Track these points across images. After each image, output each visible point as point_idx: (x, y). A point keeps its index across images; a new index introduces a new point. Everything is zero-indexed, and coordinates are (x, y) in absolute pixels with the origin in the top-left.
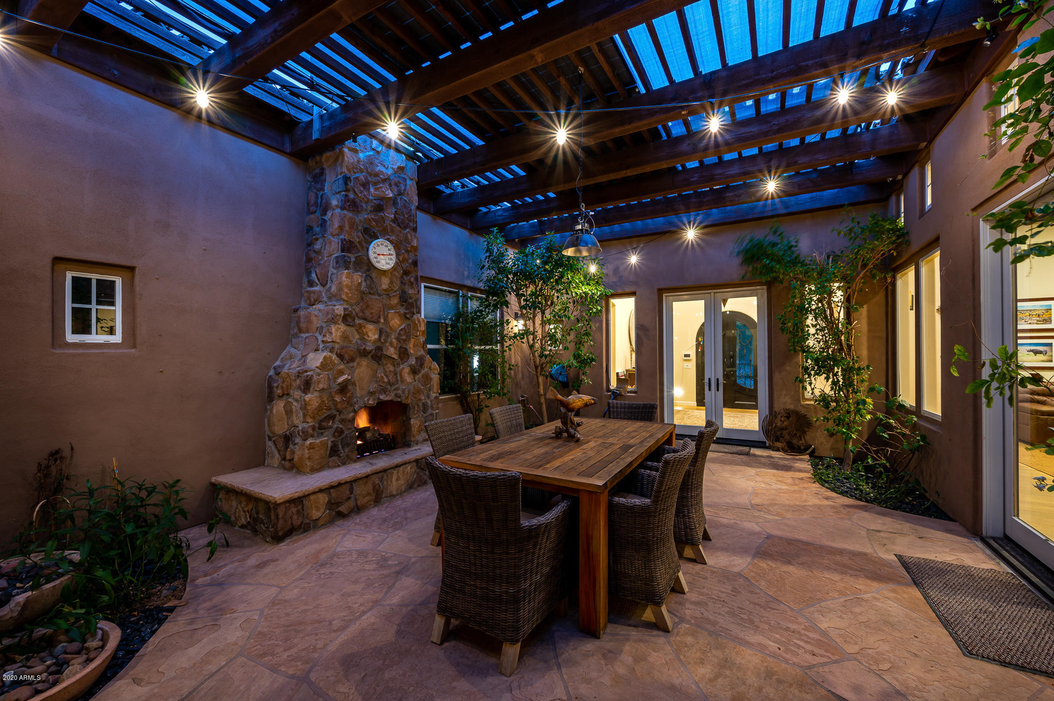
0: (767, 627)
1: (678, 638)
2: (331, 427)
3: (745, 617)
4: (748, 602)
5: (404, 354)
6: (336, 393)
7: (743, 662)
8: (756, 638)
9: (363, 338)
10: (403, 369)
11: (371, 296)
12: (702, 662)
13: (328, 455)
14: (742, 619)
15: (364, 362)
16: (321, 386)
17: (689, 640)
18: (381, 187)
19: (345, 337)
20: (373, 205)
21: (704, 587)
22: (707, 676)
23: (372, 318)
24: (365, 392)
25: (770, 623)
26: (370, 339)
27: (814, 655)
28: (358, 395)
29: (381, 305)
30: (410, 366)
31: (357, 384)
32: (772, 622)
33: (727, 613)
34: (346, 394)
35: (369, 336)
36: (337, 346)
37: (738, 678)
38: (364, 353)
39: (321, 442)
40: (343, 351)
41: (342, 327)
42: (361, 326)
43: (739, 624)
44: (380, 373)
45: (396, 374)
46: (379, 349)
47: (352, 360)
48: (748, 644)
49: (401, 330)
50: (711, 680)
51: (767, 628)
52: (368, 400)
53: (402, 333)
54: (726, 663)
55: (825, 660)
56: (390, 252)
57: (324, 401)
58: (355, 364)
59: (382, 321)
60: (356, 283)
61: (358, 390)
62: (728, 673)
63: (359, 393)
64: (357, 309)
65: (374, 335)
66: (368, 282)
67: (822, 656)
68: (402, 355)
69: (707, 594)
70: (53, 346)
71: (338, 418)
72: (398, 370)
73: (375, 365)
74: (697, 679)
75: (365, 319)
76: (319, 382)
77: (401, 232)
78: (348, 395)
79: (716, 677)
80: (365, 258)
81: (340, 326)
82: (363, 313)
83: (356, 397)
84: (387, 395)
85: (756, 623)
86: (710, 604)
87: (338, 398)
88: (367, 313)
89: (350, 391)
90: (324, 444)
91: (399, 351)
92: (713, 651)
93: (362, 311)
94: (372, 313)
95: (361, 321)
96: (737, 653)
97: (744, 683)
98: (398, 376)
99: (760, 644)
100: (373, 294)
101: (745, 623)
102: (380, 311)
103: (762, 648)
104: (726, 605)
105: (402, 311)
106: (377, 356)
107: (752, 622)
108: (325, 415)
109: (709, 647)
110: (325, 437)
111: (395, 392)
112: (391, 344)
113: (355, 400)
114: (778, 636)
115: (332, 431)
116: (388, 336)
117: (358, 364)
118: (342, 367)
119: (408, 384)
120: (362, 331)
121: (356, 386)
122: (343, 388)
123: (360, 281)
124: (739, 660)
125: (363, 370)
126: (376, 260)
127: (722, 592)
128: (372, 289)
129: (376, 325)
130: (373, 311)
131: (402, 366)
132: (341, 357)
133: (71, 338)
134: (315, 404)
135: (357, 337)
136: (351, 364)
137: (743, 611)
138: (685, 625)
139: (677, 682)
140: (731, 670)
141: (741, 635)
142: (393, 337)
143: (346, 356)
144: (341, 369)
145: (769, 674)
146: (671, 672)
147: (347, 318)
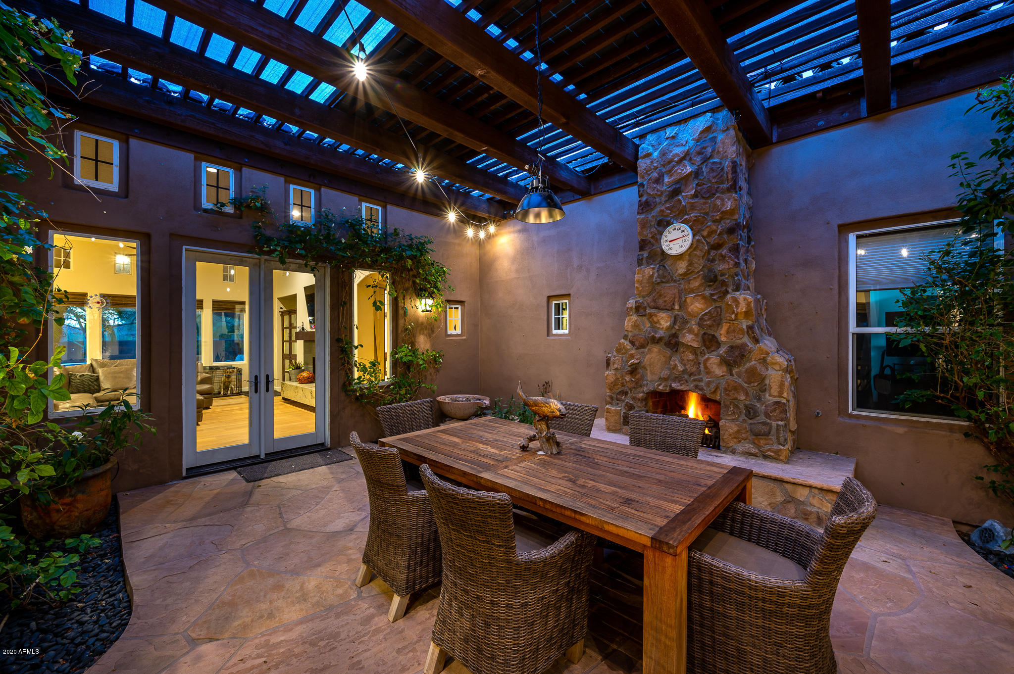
0: (297, 651)
1: (347, 586)
2: (624, 401)
3: (322, 644)
4: (333, 663)
5: (710, 342)
6: (627, 374)
7: (294, 608)
8: (297, 633)
9: (654, 326)
10: (709, 359)
11: (663, 285)
12: (318, 587)
13: (622, 422)
14: (322, 640)
15: (655, 349)
16: (616, 366)
17: (340, 591)
18: (676, 170)
19: (636, 326)
20: (668, 193)
21: (386, 639)
22: (307, 584)
23: (665, 306)
24: (656, 377)
25: (296, 658)
26: (661, 327)
27: (242, 660)
28: (649, 379)
29: (676, 291)
30: (721, 356)
31: (648, 369)
32: (295, 660)
33: (338, 634)
34: (636, 375)
35: (661, 324)
36: (630, 334)
37: (289, 597)
38: (655, 341)
39: (615, 410)
40: (635, 338)
41: (634, 317)
42: (651, 315)
43: (320, 632)
44: (675, 360)
45: (699, 363)
46: (675, 336)
47: (642, 346)
48: (301, 622)
49: (705, 314)
50: (304, 583)
51: (295, 650)
52: (659, 385)
53: (706, 318)
54: (304, 598)
55: (231, 663)
56: (684, 234)
57: (618, 378)
58: (646, 350)
59: (677, 307)
60: (647, 276)
61: (649, 374)
62: (298, 595)
63: (649, 377)
64: (649, 300)
65: (666, 322)
66: (661, 272)
67: (235, 665)
68: (707, 343)
69: (374, 635)
70: (548, 335)
71: (630, 394)
72: (702, 359)
73: (668, 352)
74: (312, 578)
75: (657, 308)
76: (614, 363)
77: (705, 203)
78: (637, 377)
79: (302, 587)
80: (659, 249)
81: (631, 317)
82: (655, 302)
83: (647, 380)
84: (681, 385)
85: (307, 646)
86: (360, 628)
87: (627, 378)
88: (660, 302)
89: (639, 373)
90: (618, 413)
91: (703, 338)
92: (318, 598)
93: (654, 301)
94: (665, 301)
95: (653, 311)
96: (302, 610)
97: (283, 598)
98: (702, 366)
99: (291, 630)
100: (667, 282)
101: (316, 638)
102: (675, 298)
103: (288, 629)
104: (347, 640)
105: (707, 292)
106: (673, 343)
107: (313, 644)
108: (620, 390)
109: (324, 598)
110: (619, 407)
111: (696, 383)
112: (691, 331)
113: (645, 382)
114: (282, 650)
115: (624, 403)
116: (685, 322)
117: (649, 350)
118: (633, 352)
119: (717, 377)
120: (653, 319)
121: (647, 370)
122: (634, 370)
123: (651, 273)
124: (298, 607)
125: (654, 357)
126: (668, 248)
127: (366, 651)
128: (666, 277)
129: (670, 313)
130: (666, 299)
131: (707, 356)
132: (632, 343)
133: (555, 332)
134: (612, 379)
135: (648, 325)
136: (642, 350)
137: (328, 648)
138: (355, 596)
139: (319, 569)
140: (296, 598)
141: (310, 625)
142: (693, 322)
143: (637, 343)
144: (632, 354)
145: (271, 616)
146: (328, 569)
147: (638, 309)
